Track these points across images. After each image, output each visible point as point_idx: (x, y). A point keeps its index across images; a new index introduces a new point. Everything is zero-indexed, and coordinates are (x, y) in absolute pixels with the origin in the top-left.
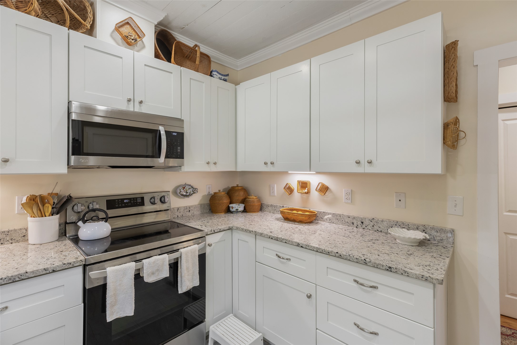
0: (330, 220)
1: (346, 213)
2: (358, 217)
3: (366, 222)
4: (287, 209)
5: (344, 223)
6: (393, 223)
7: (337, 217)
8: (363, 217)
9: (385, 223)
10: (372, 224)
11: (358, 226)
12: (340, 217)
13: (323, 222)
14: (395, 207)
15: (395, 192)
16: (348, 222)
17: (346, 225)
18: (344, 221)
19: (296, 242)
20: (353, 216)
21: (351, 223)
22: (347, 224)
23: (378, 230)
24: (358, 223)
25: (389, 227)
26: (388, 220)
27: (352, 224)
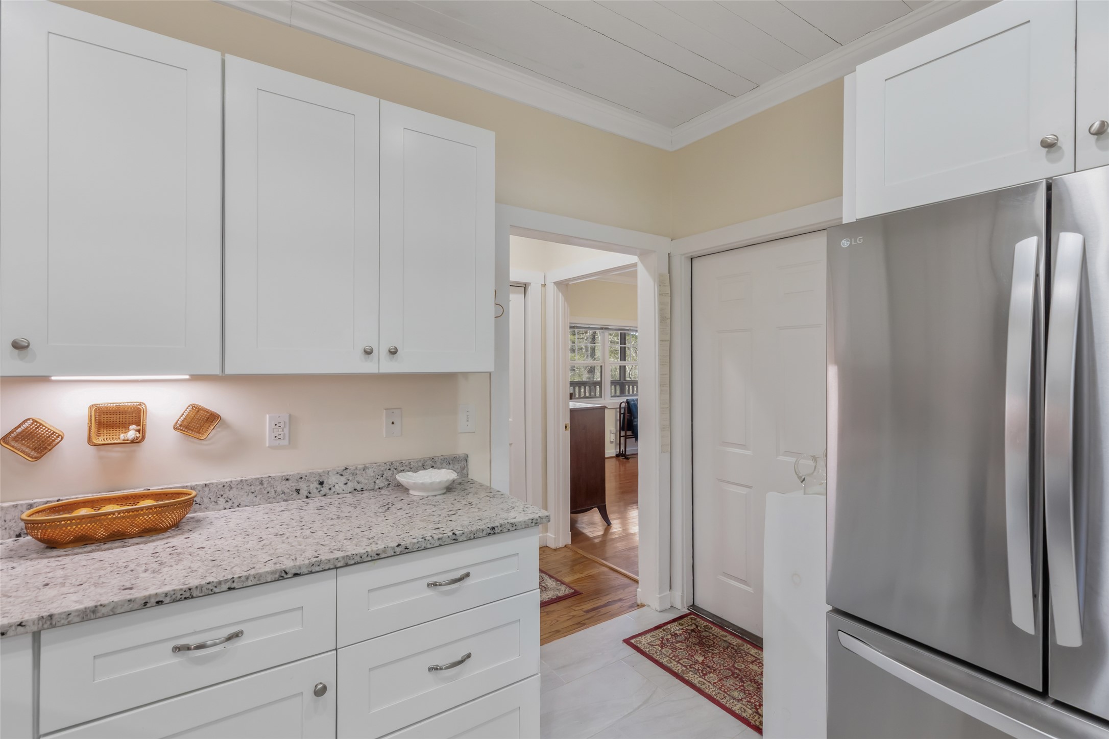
0: (227, 501)
1: (276, 472)
2: (312, 473)
3: (332, 480)
4: (36, 513)
5: (274, 498)
6: (384, 466)
7: (252, 487)
8: (322, 470)
9: (370, 472)
10: (343, 479)
11: (310, 493)
12: (260, 487)
13: (204, 512)
14: (384, 436)
15: (385, 409)
16: (284, 493)
17: (280, 500)
18: (273, 492)
19: (273, 573)
20: (299, 474)
21: (291, 493)
22: (282, 498)
23: (355, 490)
24: (312, 486)
25: (377, 477)
26: (374, 465)
27: (295, 494)
